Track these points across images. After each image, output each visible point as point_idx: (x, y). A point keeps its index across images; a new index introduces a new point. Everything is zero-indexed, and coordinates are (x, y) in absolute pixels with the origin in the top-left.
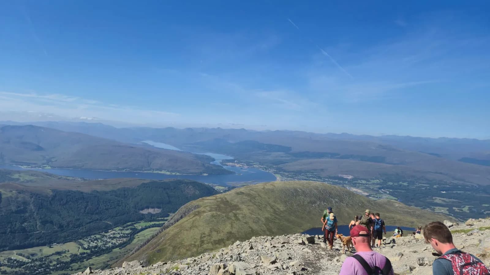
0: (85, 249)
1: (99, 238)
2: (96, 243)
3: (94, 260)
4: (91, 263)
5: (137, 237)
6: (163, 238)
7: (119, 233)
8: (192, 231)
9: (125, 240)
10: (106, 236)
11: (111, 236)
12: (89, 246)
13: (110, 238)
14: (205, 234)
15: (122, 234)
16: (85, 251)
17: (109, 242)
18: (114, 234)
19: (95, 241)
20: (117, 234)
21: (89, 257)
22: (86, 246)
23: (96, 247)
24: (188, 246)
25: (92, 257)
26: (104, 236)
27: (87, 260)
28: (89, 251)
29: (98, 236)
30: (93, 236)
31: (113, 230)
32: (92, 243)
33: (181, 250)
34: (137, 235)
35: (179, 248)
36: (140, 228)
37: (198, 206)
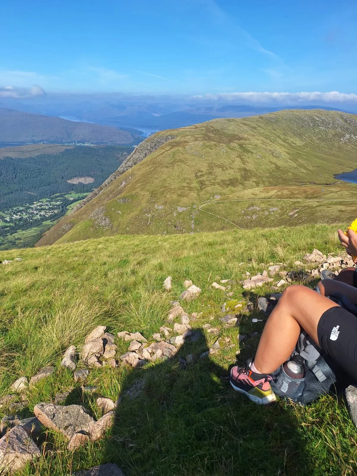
0: (6, 222)
1: (23, 210)
2: (20, 215)
3: (20, 234)
4: (16, 237)
5: (71, 208)
6: (124, 184)
7: (47, 205)
8: (176, 167)
9: (56, 211)
10: (32, 208)
11: (38, 207)
12: (11, 219)
13: (36, 210)
14: (202, 172)
15: (50, 205)
16: (8, 224)
17: (37, 214)
18: (41, 206)
19: (19, 214)
20: (44, 205)
21: (13, 230)
22: (8, 219)
23: (20, 220)
24: (179, 189)
25: (17, 231)
26: (29, 208)
27: (11, 234)
28: (11, 224)
29: (21, 208)
30: (15, 209)
31: (39, 202)
32: (14, 215)
33: (168, 196)
34: (70, 207)
35: (162, 193)
36: (72, 199)
37: (173, 137)
